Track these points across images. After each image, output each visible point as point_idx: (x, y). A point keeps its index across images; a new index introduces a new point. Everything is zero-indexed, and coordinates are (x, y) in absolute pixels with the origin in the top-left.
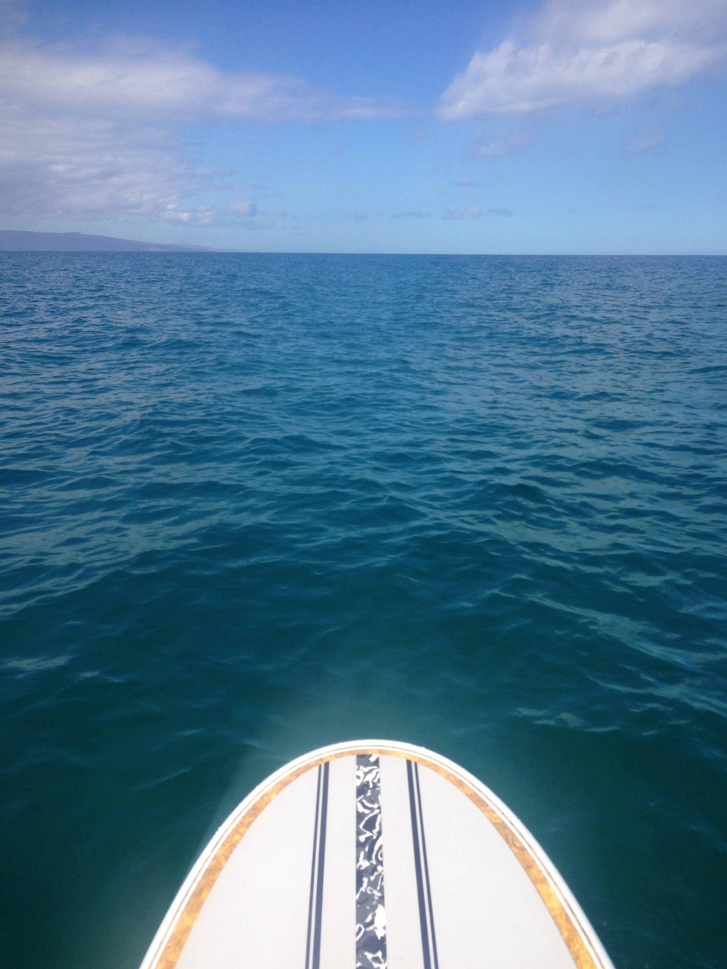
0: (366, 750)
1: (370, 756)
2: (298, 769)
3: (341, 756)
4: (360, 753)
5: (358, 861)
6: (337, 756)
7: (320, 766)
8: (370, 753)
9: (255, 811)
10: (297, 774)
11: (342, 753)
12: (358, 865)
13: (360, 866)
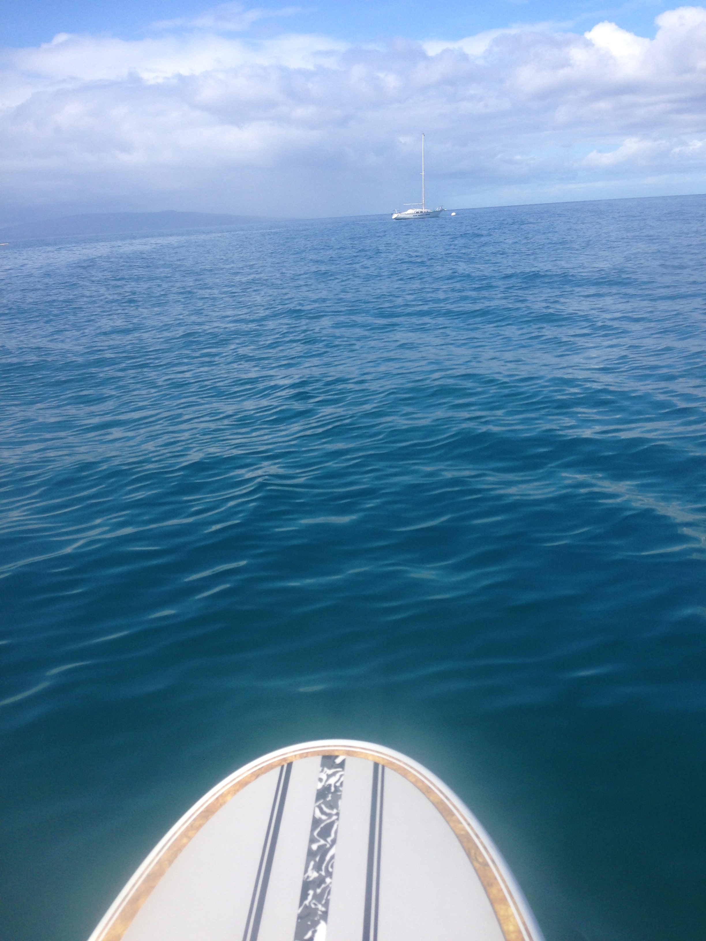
0: (333, 750)
1: (337, 757)
2: (259, 769)
3: (306, 757)
4: (327, 754)
5: (306, 871)
6: (302, 756)
7: (282, 767)
8: (336, 754)
9: (208, 813)
10: (256, 775)
11: (307, 753)
12: (306, 876)
13: (308, 877)
